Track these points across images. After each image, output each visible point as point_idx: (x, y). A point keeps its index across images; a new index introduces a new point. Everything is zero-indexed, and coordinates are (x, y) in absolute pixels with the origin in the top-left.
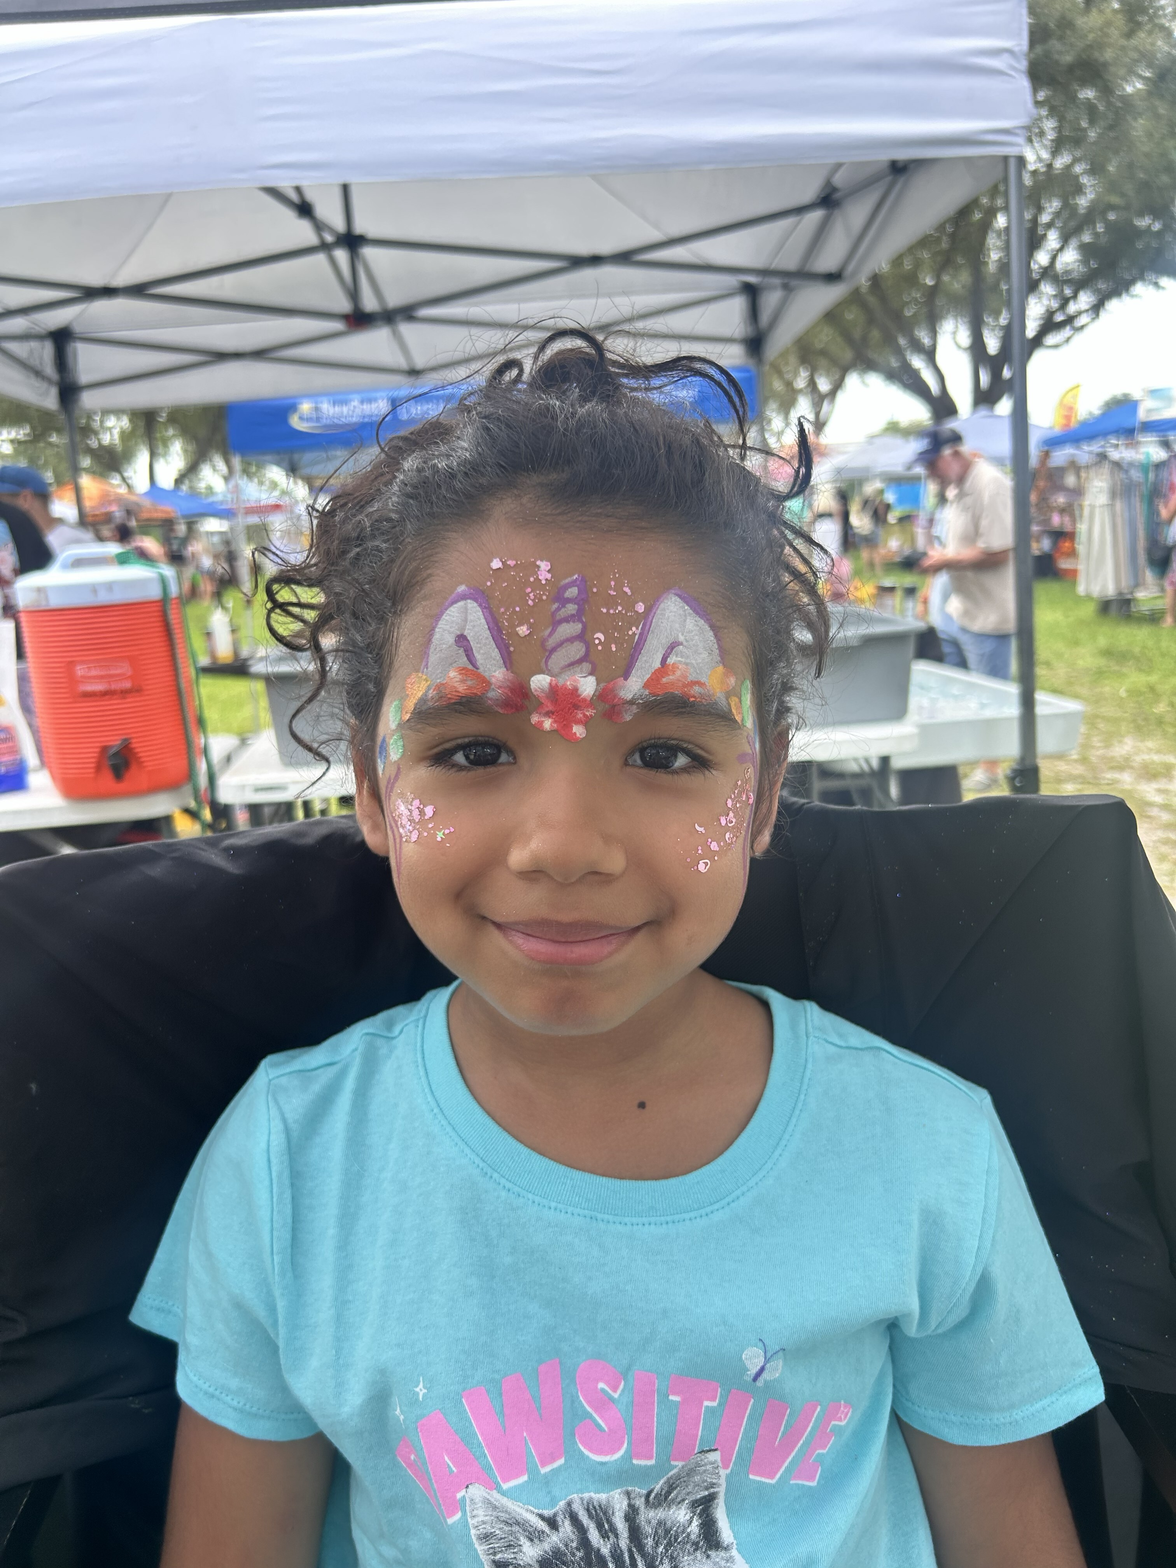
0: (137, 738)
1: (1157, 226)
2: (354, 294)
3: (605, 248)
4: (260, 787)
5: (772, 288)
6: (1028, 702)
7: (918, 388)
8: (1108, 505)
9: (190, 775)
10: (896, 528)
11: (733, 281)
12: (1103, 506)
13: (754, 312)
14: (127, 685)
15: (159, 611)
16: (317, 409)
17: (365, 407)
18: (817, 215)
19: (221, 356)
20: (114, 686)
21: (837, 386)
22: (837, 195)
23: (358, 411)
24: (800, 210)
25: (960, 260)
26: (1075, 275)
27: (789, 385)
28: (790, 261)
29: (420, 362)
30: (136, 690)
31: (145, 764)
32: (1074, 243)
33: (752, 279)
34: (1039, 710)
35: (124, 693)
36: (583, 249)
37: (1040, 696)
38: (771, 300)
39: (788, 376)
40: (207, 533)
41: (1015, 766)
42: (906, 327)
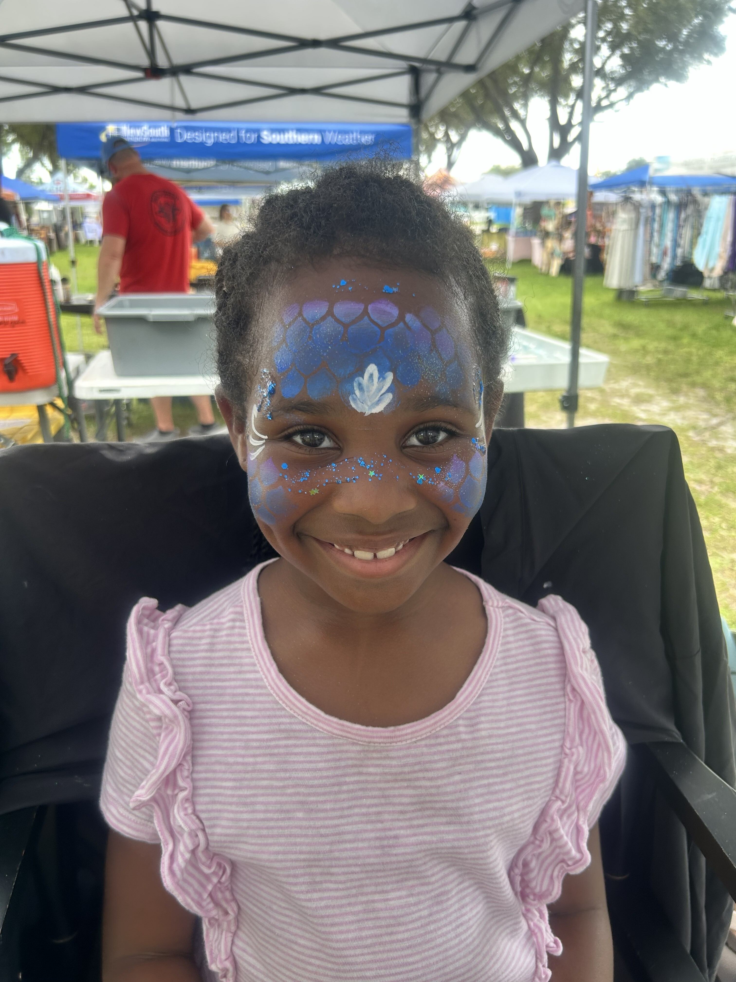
0: (23, 353)
1: (669, 47)
2: (151, 53)
3: (323, 36)
4: (102, 389)
5: (430, 71)
6: (575, 355)
7: (515, 143)
8: (628, 230)
9: (56, 380)
10: (495, 236)
11: (403, 64)
12: (625, 230)
13: (416, 87)
14: (15, 318)
15: (35, 270)
16: (119, 130)
17: (151, 131)
18: (460, 25)
19: (56, 90)
20: (6, 319)
21: (463, 138)
22: (475, 12)
23: (147, 134)
24: (450, 20)
25: (547, 58)
26: (616, 75)
27: (432, 135)
28: (441, 55)
29: (194, 105)
30: (21, 322)
31: (28, 371)
32: (618, 53)
33: (416, 64)
34: (582, 360)
35: (13, 324)
36: (308, 34)
37: (583, 351)
38: (428, 79)
39: (432, 130)
40: (39, 211)
41: (564, 394)
42: (508, 101)
